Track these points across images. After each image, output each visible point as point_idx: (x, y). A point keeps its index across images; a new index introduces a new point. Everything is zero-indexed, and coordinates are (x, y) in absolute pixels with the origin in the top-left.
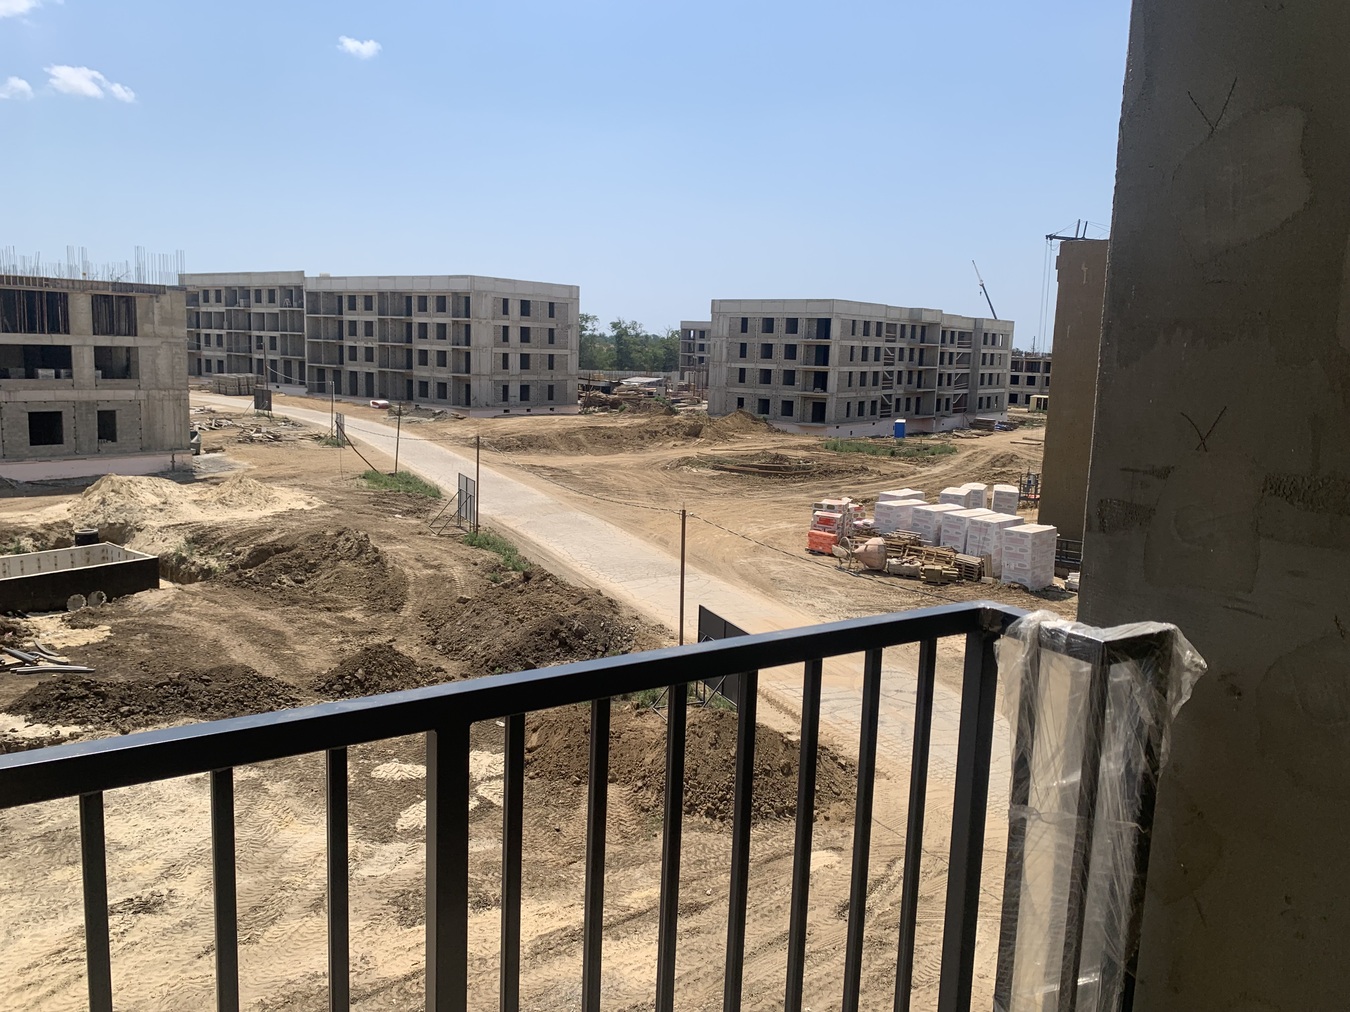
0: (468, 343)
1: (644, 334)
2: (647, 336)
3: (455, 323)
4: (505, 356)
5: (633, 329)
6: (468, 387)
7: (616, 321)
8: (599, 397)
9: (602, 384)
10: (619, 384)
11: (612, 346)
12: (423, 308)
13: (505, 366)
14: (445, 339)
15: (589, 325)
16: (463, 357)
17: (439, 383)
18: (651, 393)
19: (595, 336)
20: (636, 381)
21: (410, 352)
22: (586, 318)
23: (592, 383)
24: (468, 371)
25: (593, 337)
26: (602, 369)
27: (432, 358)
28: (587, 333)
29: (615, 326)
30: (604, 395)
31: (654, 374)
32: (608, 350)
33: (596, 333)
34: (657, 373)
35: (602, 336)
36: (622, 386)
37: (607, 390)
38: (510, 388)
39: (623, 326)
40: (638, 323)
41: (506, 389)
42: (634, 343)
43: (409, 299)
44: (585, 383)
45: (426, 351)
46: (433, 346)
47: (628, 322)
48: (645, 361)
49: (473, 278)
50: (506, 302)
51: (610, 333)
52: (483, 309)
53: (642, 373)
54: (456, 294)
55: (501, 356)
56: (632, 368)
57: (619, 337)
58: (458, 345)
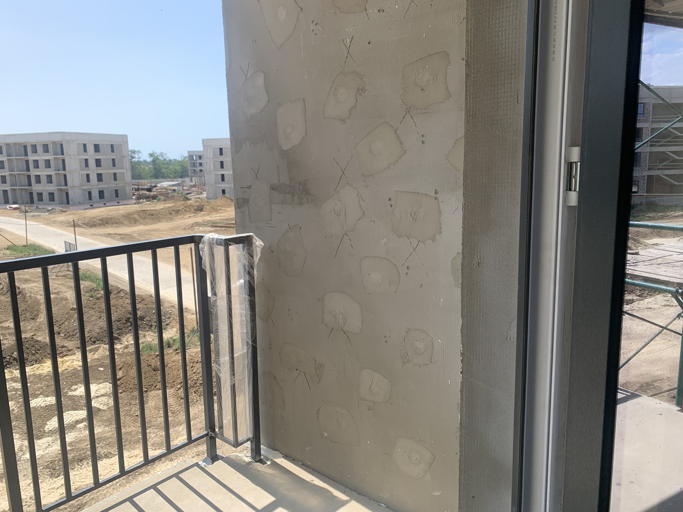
0: (64, 169)
1: (168, 159)
2: (170, 160)
3: (55, 158)
4: (88, 175)
5: (162, 156)
6: (67, 194)
7: (151, 152)
8: (145, 194)
9: (146, 187)
10: (156, 186)
11: (151, 166)
12: (35, 151)
13: (88, 180)
14: (50, 167)
15: (136, 156)
16: (63, 178)
17: (49, 193)
18: (174, 190)
19: (141, 162)
20: (166, 184)
21: (29, 177)
22: (134, 152)
23: (140, 187)
24: (66, 185)
25: (139, 162)
26: (146, 179)
27: (44, 179)
28: (136, 160)
29: (151, 155)
30: (147, 193)
31: (175, 180)
32: (149, 168)
33: (141, 160)
34: (177, 179)
35: (145, 161)
36: (157, 188)
37: (149, 190)
38: (92, 193)
39: (156, 155)
40: (164, 153)
41: (90, 193)
42: (163, 164)
43: (25, 147)
44: (136, 187)
45: (39, 176)
46: (43, 172)
47: (158, 153)
48: (171, 173)
49: (63, 133)
50: (85, 145)
51: (149, 159)
52: (71, 151)
53: (168, 179)
54: (54, 143)
55: (85, 176)
56: (163, 177)
57: (154, 161)
58: (58, 170)
